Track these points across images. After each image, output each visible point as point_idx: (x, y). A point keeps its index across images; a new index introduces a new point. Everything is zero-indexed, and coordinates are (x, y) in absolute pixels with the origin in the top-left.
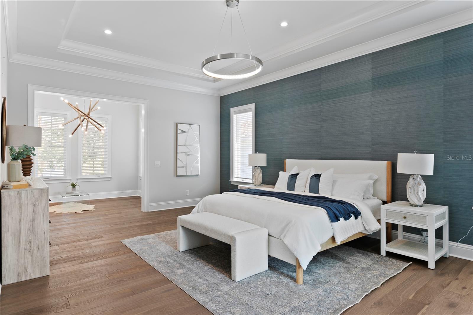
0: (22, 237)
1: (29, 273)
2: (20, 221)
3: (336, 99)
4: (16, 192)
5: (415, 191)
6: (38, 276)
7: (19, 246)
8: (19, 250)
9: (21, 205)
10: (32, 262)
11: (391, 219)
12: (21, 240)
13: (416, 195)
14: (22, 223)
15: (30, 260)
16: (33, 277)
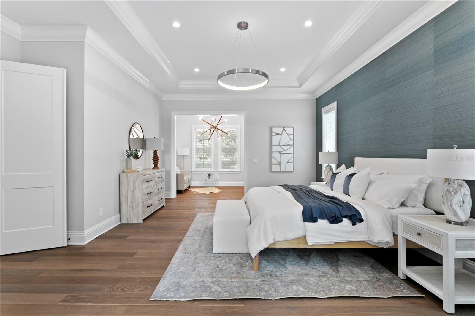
0: (128, 199)
1: (132, 220)
2: (128, 190)
3: (399, 86)
4: (126, 175)
5: (448, 201)
6: (136, 222)
7: (127, 204)
8: (128, 206)
9: (128, 181)
10: (133, 214)
11: (407, 233)
12: (128, 201)
13: (450, 206)
14: (129, 191)
15: (132, 213)
16: (134, 223)
